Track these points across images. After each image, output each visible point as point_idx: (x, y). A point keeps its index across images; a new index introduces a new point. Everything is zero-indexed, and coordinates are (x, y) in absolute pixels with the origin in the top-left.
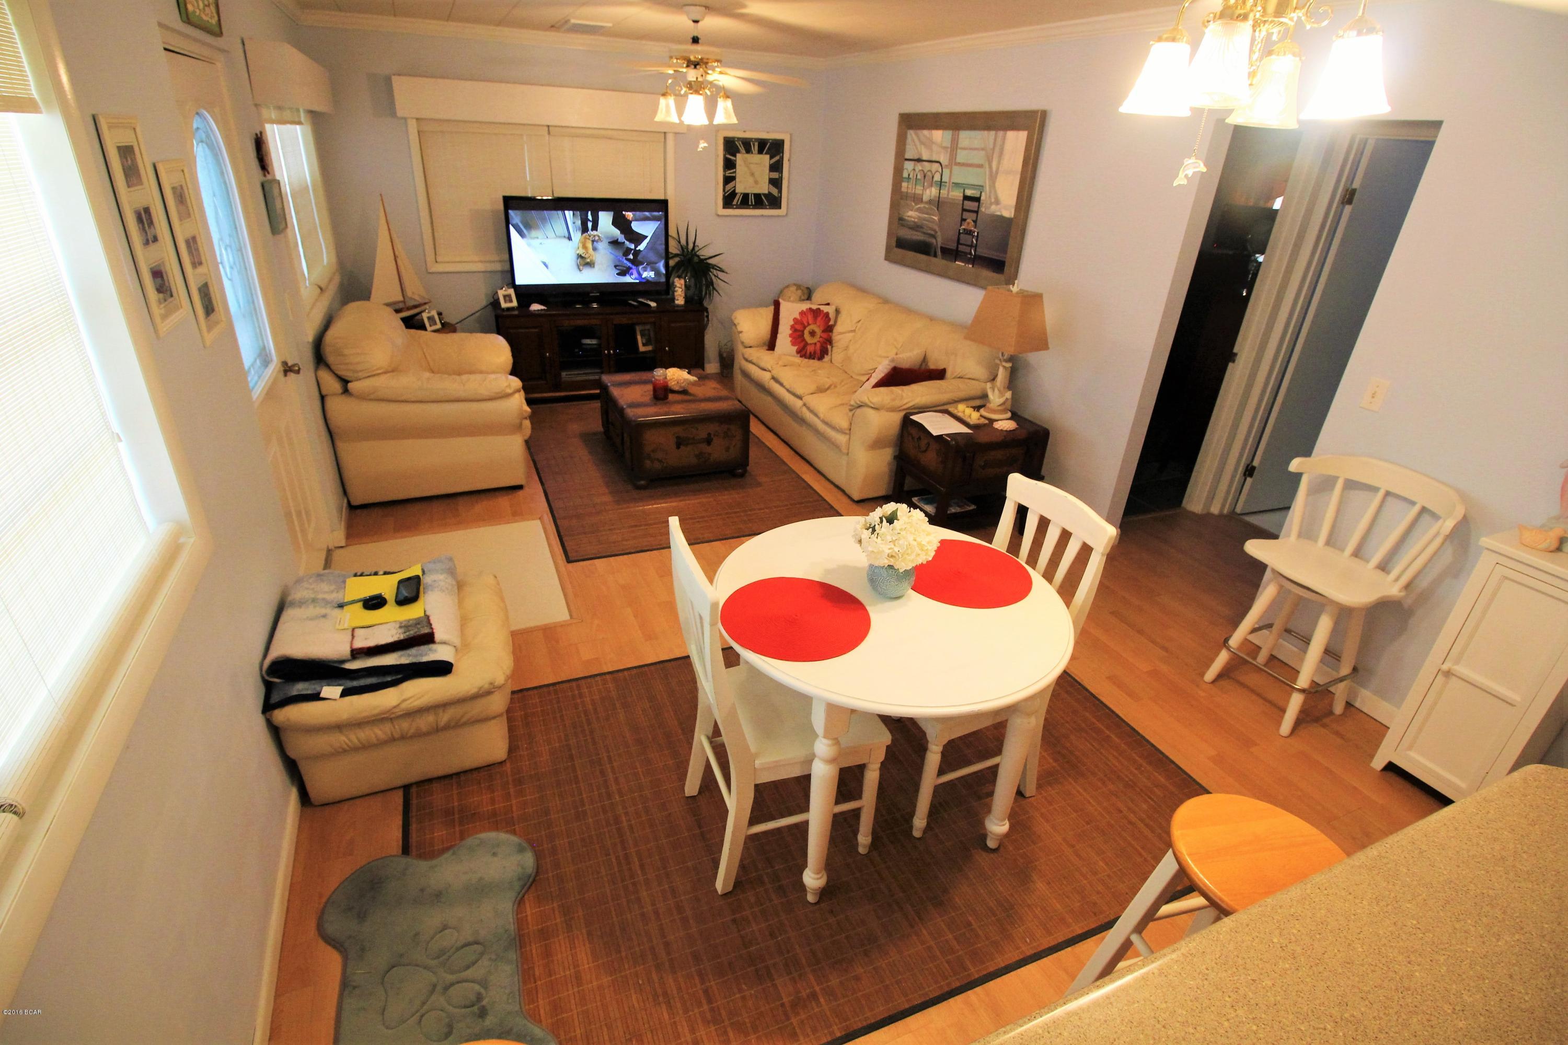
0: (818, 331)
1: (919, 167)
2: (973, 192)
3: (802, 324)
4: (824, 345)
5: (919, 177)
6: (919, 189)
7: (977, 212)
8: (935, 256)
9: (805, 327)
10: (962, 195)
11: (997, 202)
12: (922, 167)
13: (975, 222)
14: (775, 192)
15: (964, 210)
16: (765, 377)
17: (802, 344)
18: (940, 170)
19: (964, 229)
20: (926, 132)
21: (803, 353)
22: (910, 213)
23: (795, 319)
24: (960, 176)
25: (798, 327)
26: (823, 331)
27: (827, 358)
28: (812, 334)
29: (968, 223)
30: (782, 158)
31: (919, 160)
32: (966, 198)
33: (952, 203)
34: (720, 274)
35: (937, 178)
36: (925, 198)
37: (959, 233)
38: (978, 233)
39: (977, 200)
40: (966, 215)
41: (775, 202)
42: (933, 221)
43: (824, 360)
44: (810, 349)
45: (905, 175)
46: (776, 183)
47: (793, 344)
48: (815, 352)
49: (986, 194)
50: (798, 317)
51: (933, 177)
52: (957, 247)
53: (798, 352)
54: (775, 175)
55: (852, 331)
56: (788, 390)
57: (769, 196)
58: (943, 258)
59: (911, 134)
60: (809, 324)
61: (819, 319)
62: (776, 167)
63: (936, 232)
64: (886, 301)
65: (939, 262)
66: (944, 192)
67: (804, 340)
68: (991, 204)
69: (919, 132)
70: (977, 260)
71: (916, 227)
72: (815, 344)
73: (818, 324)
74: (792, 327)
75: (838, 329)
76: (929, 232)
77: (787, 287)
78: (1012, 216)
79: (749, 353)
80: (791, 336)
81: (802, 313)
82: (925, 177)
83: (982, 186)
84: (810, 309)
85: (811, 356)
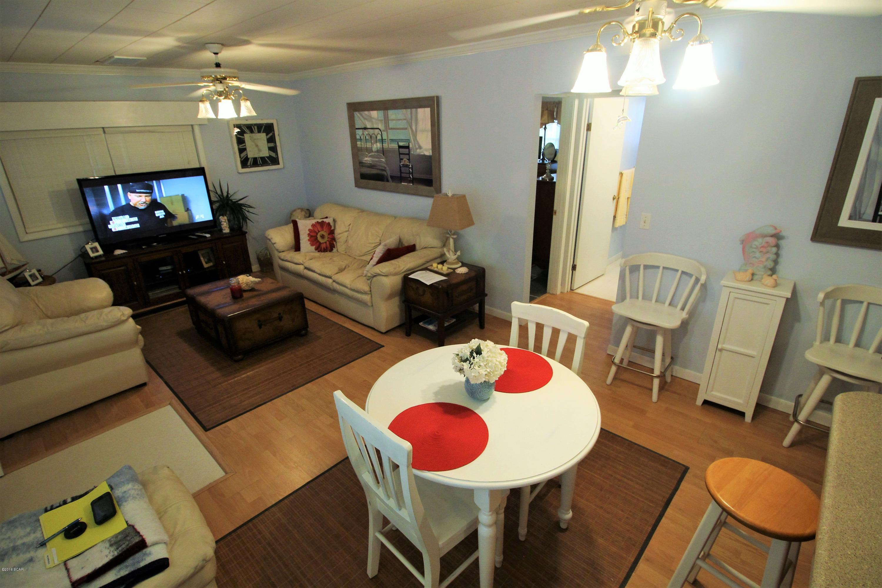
0: (326, 234)
1: (366, 132)
2: (403, 143)
3: (315, 232)
4: (332, 242)
5: (367, 138)
6: (369, 145)
7: (409, 154)
8: (388, 181)
9: (317, 234)
10: (397, 145)
11: (420, 147)
12: (368, 132)
13: (409, 160)
14: (273, 155)
15: (400, 154)
16: (300, 268)
17: (318, 244)
18: (380, 132)
19: (403, 165)
20: (366, 113)
21: (319, 249)
22: (366, 159)
23: (309, 230)
24: (393, 135)
25: (313, 234)
26: (329, 234)
27: (335, 250)
28: (323, 237)
29: (405, 161)
30: (274, 134)
31: (365, 128)
32: (400, 147)
33: (392, 151)
34: (251, 210)
35: (379, 137)
36: (374, 150)
37: (400, 167)
38: (412, 166)
39: (408, 147)
40: (402, 156)
41: (274, 161)
42: (381, 162)
43: (333, 251)
44: (323, 246)
45: (358, 137)
46: (273, 149)
47: (312, 245)
48: (327, 248)
49: (412, 145)
50: (311, 228)
51: (376, 137)
52: (401, 175)
53: (316, 249)
54: (272, 145)
55: (346, 231)
56: (320, 274)
57: (270, 157)
58: (393, 182)
59: (357, 115)
60: (319, 231)
61: (325, 227)
62: (271, 139)
63: (385, 168)
64: (362, 211)
65: (391, 184)
66: (385, 145)
67: (318, 241)
68: (417, 149)
69: (362, 113)
70: (414, 181)
71: (371, 166)
72: (326, 242)
73: (325, 230)
74: (309, 235)
75: (338, 231)
76: (381, 168)
77: (295, 211)
78: (431, 154)
79: (282, 255)
80: (309, 240)
81: (313, 226)
82: (371, 137)
83: (409, 140)
84: (318, 222)
85: (325, 250)
